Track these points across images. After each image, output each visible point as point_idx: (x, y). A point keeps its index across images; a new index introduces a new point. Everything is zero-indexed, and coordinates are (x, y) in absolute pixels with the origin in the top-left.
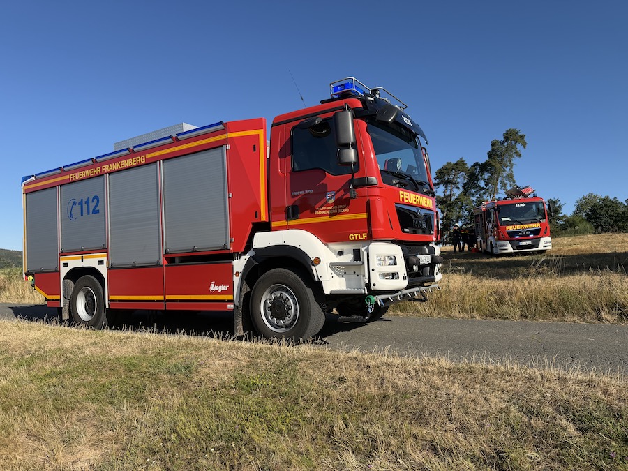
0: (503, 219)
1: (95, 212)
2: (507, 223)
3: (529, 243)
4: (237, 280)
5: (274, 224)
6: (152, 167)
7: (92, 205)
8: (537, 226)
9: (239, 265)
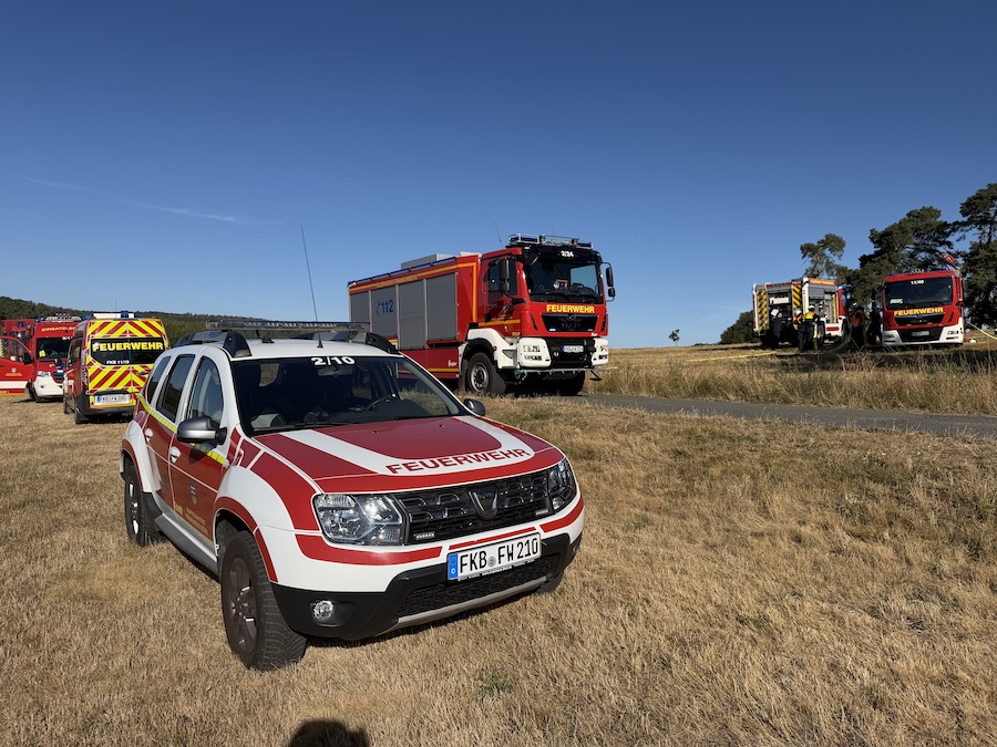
0: (893, 301)
1: (391, 311)
2: (897, 307)
3: (926, 333)
4: (460, 359)
5: (480, 324)
6: (420, 283)
7: (389, 306)
8: (940, 310)
9: (461, 349)
